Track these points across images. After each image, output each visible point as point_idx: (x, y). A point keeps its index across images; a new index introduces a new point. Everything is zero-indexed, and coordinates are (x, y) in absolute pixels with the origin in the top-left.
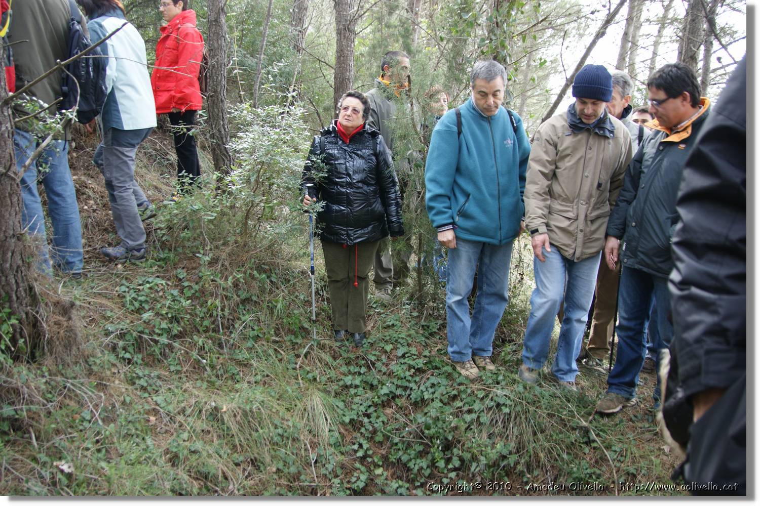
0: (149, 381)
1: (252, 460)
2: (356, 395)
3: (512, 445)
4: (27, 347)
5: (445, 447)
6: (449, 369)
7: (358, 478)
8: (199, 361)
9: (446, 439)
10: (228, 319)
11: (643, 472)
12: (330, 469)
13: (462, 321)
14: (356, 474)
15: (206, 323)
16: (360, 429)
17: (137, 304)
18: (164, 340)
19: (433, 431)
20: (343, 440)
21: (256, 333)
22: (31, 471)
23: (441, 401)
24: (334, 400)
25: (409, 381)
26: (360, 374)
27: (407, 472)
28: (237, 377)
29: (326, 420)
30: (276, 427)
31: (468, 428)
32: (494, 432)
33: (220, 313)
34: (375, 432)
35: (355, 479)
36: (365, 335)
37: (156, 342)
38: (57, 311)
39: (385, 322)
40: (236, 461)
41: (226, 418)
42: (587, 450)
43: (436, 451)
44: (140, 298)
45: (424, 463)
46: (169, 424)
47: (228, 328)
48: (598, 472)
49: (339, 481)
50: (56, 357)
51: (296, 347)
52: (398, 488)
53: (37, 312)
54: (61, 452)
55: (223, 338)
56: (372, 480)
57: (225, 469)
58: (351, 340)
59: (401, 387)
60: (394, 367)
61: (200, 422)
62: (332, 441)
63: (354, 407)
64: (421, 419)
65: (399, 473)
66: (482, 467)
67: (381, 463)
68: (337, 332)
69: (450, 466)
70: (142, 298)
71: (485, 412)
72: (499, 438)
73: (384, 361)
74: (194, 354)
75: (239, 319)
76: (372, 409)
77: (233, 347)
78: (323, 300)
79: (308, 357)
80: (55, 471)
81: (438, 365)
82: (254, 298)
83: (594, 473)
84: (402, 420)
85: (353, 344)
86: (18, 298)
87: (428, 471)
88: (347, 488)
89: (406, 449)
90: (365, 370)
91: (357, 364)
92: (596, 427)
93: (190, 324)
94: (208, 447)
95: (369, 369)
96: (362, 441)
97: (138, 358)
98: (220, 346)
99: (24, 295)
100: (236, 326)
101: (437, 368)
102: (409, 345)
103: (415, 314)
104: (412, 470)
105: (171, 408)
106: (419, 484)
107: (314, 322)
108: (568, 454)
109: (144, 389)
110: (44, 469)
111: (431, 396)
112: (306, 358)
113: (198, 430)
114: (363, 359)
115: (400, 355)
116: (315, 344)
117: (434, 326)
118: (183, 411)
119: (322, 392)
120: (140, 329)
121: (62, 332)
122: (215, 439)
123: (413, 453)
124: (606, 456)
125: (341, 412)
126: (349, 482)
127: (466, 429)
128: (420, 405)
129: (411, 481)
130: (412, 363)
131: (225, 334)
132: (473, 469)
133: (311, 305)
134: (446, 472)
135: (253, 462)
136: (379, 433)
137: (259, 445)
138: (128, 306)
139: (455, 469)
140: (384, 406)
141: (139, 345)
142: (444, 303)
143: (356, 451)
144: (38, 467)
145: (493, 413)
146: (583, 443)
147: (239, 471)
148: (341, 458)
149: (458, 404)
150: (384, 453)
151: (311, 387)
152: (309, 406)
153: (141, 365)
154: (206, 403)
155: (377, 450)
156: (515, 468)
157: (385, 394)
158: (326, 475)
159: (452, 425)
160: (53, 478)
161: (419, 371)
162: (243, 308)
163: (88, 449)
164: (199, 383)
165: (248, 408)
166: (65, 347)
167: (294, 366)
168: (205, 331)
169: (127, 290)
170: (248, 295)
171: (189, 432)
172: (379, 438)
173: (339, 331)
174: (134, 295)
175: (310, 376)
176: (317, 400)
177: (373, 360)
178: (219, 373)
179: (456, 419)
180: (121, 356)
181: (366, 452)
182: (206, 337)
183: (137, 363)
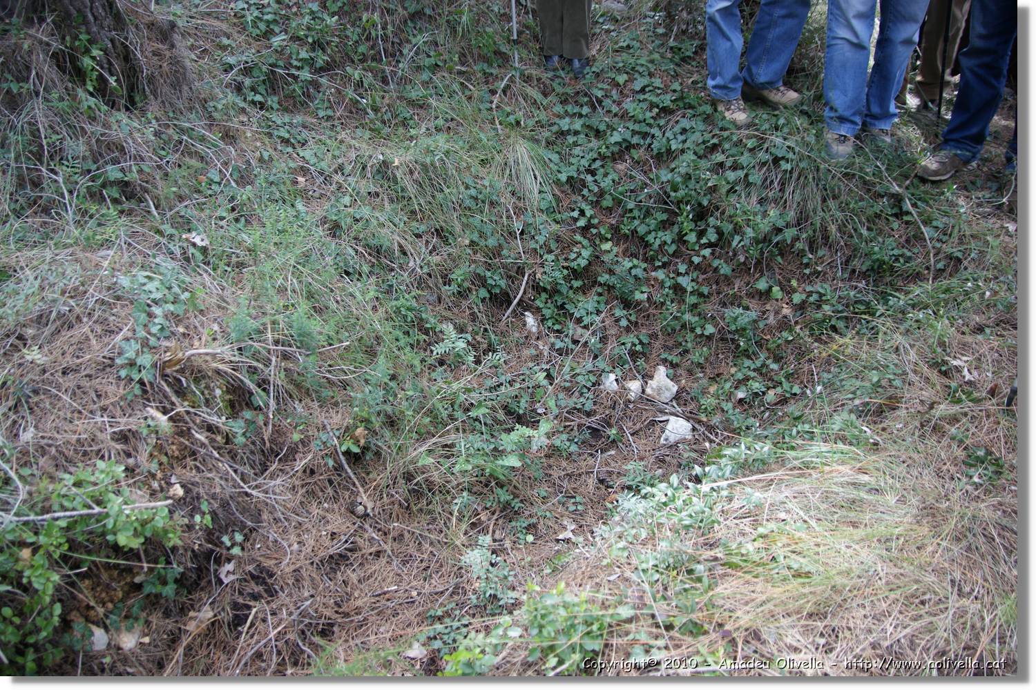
0: (292, 131)
1: (437, 230)
2: (575, 144)
3: (791, 215)
4: (121, 87)
5: (698, 216)
6: (708, 109)
7: (579, 255)
8: (358, 101)
9: (700, 204)
10: (393, 43)
11: (973, 255)
12: (541, 242)
13: (728, 39)
14: (575, 250)
15: (362, 49)
16: (582, 190)
17: (262, 26)
18: (305, 75)
19: (681, 193)
20: (558, 206)
21: (432, 61)
22: (156, 245)
23: (695, 153)
24: (545, 151)
25: (650, 125)
26: (581, 116)
27: (645, 248)
28: (411, 122)
29: (536, 178)
30: (467, 187)
31: (732, 191)
32: (767, 195)
33: (380, 32)
34: (602, 194)
35: (575, 255)
36: (588, 62)
37: (295, 78)
38: (153, 36)
39: (616, 43)
40: (417, 232)
41: (399, 175)
42: (895, 225)
43: (686, 222)
44: (266, 17)
45: (667, 236)
46: (323, 186)
47: (393, 55)
48: (909, 254)
49: (553, 258)
50: (163, 102)
51: (491, 79)
52: (631, 268)
53: (126, 39)
54: (189, 222)
55: (388, 69)
56: (598, 257)
57: (403, 242)
58: (567, 69)
59: (639, 133)
60: (629, 105)
61: (364, 182)
62: (544, 205)
63: (573, 160)
64: (665, 176)
65: (633, 249)
66: (747, 242)
67: (609, 236)
68: (548, 58)
69: (704, 241)
70: (269, 17)
71: (757, 168)
72: (773, 205)
73: (615, 97)
74: (350, 93)
75: (408, 41)
76: (598, 164)
77: (404, 81)
78: (527, 13)
79: (508, 94)
80: (185, 245)
81: (692, 103)
82: (428, 11)
83: (902, 256)
84: (640, 177)
85: (571, 75)
86: (96, 18)
87: (674, 247)
88: (563, 267)
89: (644, 218)
90: (589, 110)
91: (576, 102)
92: (913, 195)
93: (339, 51)
94: (377, 214)
95: (594, 108)
96: (584, 206)
97: (273, 101)
98: (385, 81)
99: (103, 14)
100: (405, 51)
101: (691, 107)
102: (651, 75)
103: (661, 30)
104: (651, 245)
105: (324, 165)
106: (660, 264)
107: (516, 42)
108: (869, 229)
109: (286, 142)
110: (173, 243)
111: (680, 146)
112: (505, 95)
113: (364, 192)
114: (586, 95)
115: (638, 88)
116: (518, 75)
117: (689, 48)
118: (341, 168)
119: (528, 140)
120: (272, 61)
121: (165, 65)
122: (386, 204)
123: (653, 223)
124: (922, 233)
125: (555, 168)
126: (566, 259)
127: (728, 192)
128: (665, 158)
129: (649, 260)
130: (655, 99)
131: (389, 64)
132: (734, 244)
133: (509, 19)
134: (697, 248)
135: (439, 232)
136: (607, 196)
137: (445, 209)
138: (251, 29)
139: (710, 245)
140: (614, 160)
141: (272, 83)
142: (704, 13)
143: (576, 220)
144: (164, 241)
145: (768, 169)
146: (891, 215)
147: (421, 244)
148: (555, 227)
149: (719, 157)
150: (614, 222)
151: (513, 134)
152: (511, 160)
153: (278, 110)
154: (370, 157)
155: (605, 219)
156: (792, 246)
157: (616, 143)
158: (536, 249)
159: (710, 184)
160: (185, 253)
161: (665, 111)
162: (412, 25)
163: (222, 218)
164: (359, 132)
165: (428, 160)
166: (173, 86)
167: (488, 105)
168: (362, 61)
169: (246, 6)
170: (419, 7)
171: (351, 196)
172: (607, 202)
173: (550, 57)
174: (256, 13)
175: (512, 119)
176: (522, 151)
177: (600, 96)
178: (386, 118)
179: (715, 176)
180: (250, 98)
181: (589, 221)
182: (364, 69)
183: (272, 108)
